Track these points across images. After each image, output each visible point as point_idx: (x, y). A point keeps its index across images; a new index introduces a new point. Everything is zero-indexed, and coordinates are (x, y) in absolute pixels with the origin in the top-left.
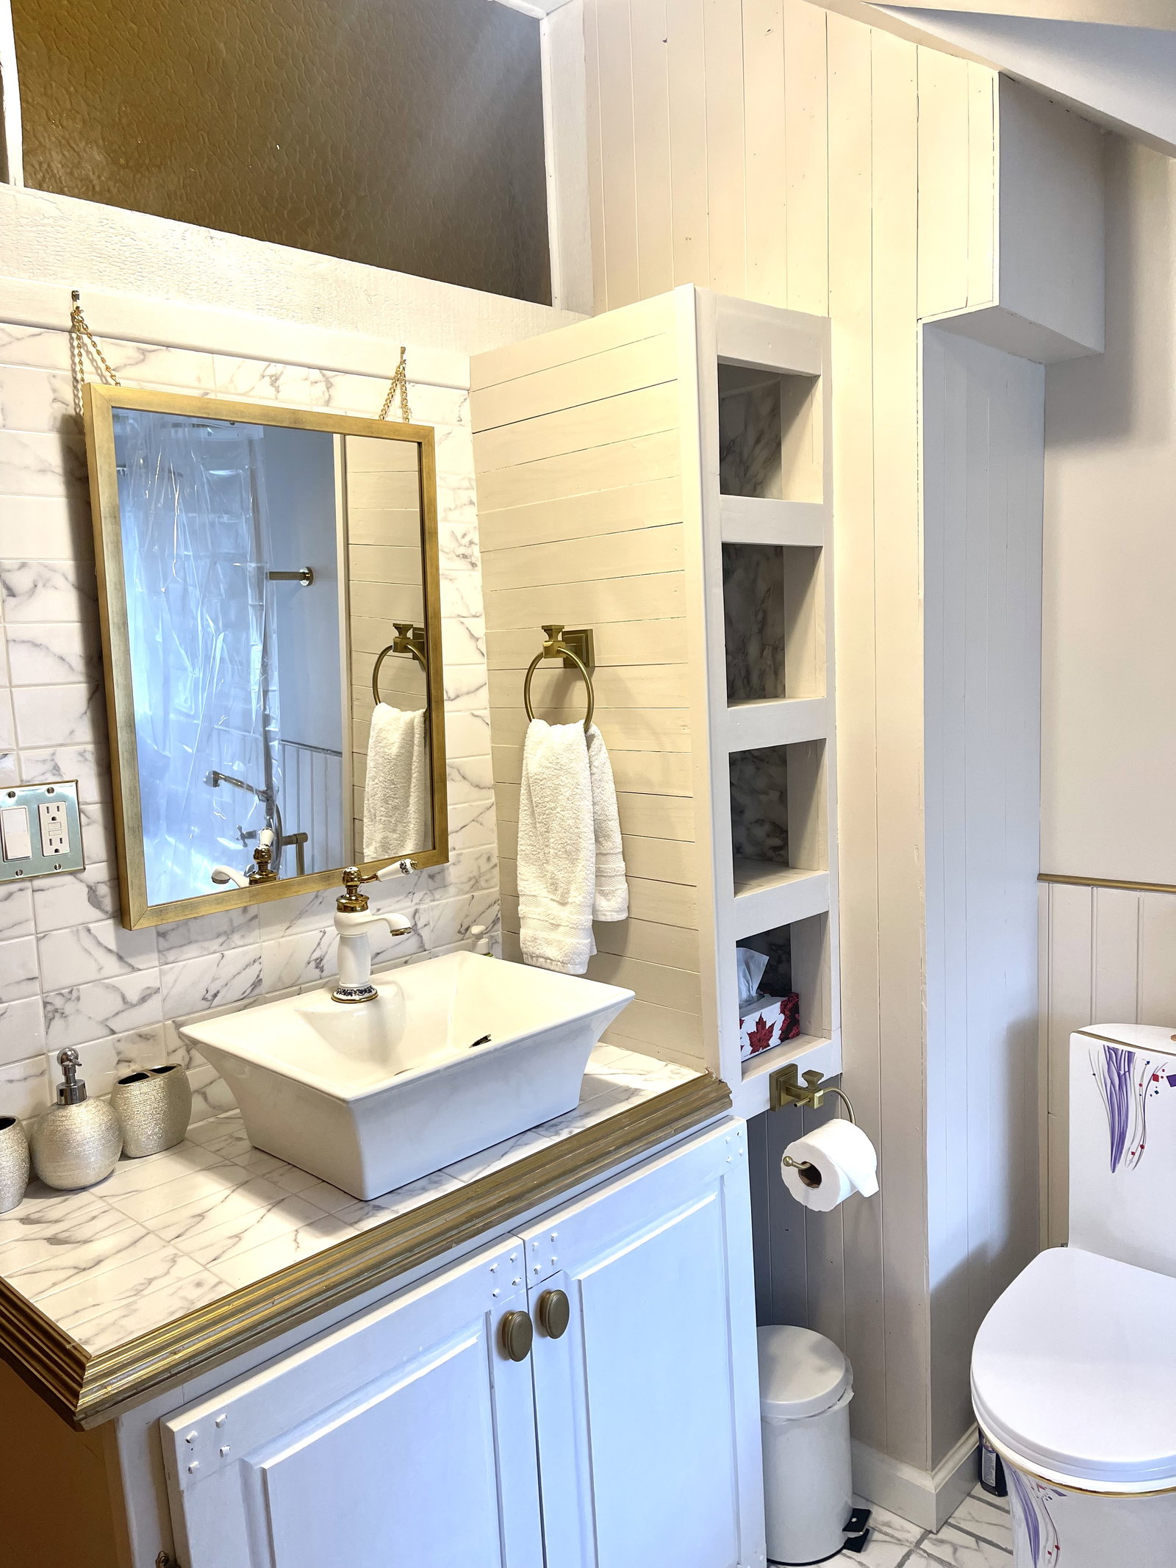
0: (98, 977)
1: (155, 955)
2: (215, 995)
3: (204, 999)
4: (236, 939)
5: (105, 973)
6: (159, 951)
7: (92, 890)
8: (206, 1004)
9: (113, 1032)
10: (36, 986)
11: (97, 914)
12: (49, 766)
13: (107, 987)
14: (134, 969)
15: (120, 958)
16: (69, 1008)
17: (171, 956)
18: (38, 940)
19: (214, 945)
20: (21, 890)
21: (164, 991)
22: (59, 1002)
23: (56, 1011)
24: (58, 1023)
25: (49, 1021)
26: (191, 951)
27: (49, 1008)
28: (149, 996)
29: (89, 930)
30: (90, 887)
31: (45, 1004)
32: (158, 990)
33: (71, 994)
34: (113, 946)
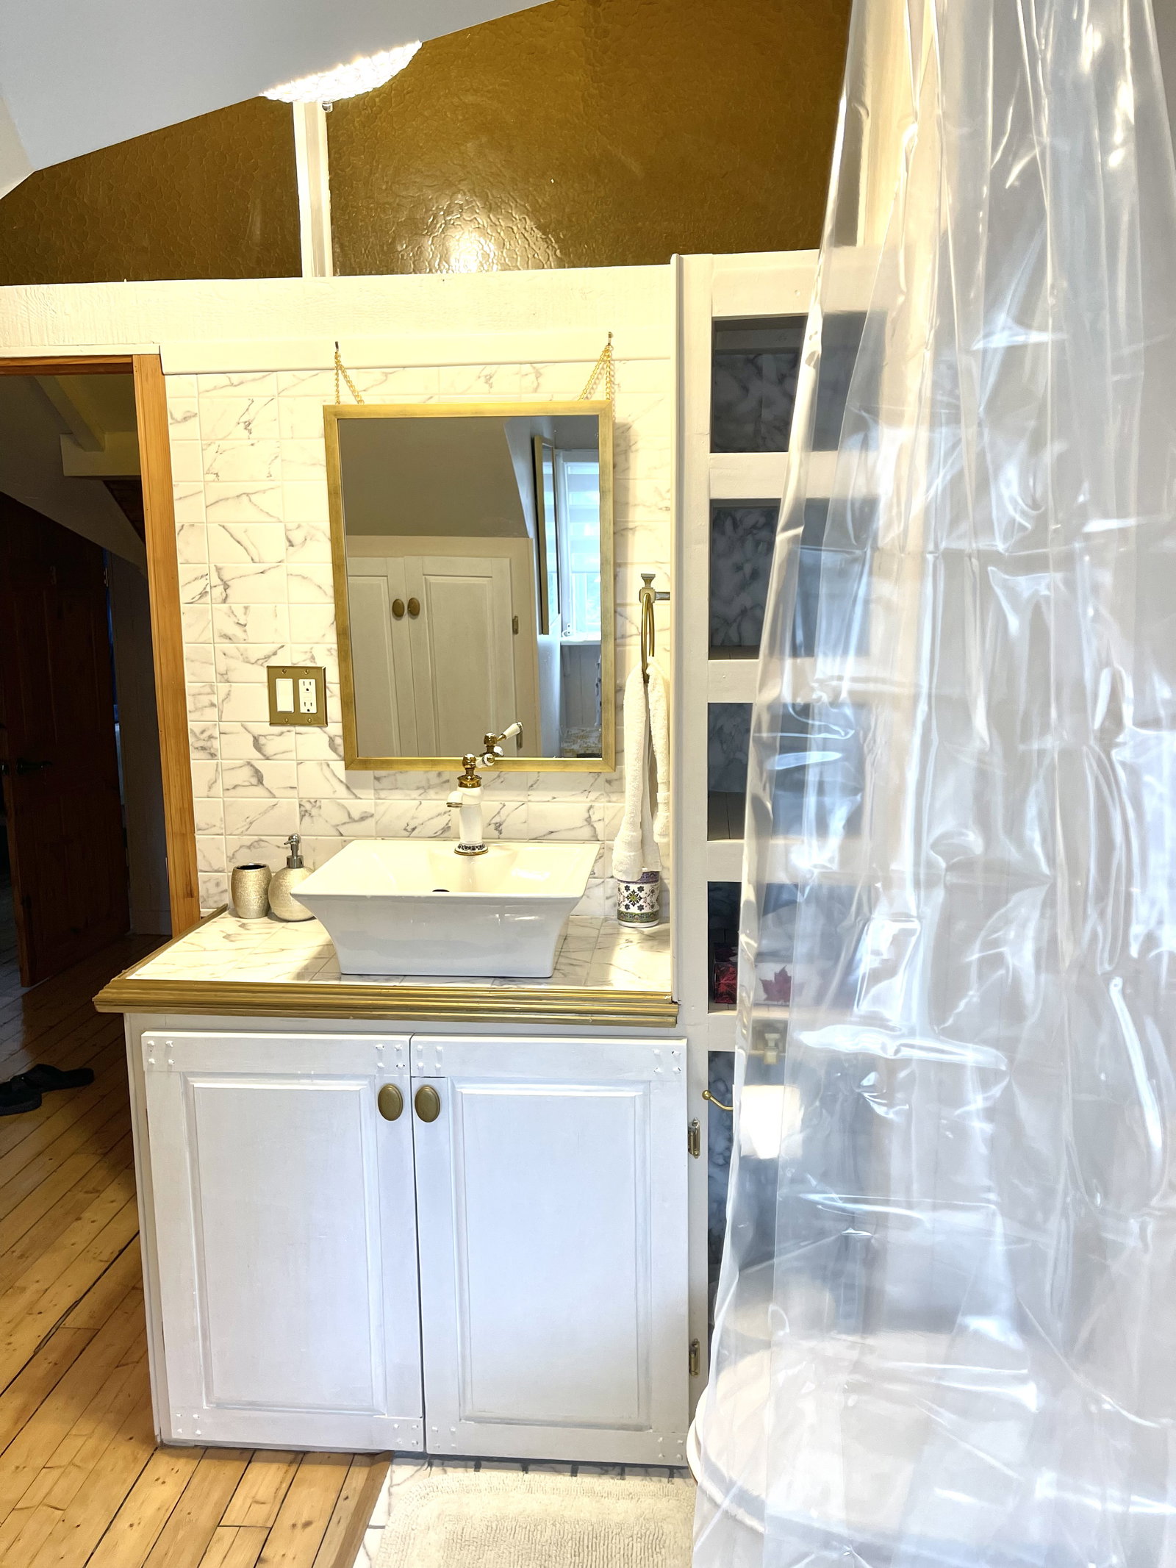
0: (334, 796)
1: (373, 791)
2: (414, 829)
3: (405, 829)
4: (432, 793)
5: (337, 795)
6: (375, 790)
7: (331, 740)
8: (407, 834)
9: (342, 835)
10: (294, 793)
11: (334, 756)
12: (308, 656)
13: (339, 804)
14: (357, 797)
15: (348, 788)
16: (314, 812)
17: (383, 794)
18: (298, 764)
19: (415, 794)
20: (289, 731)
21: (377, 817)
22: (308, 806)
23: (306, 811)
24: (307, 818)
25: (302, 817)
26: (397, 795)
27: (302, 809)
28: (367, 817)
29: (328, 765)
30: (330, 738)
31: (300, 805)
32: (372, 816)
33: (315, 803)
34: (344, 780)
